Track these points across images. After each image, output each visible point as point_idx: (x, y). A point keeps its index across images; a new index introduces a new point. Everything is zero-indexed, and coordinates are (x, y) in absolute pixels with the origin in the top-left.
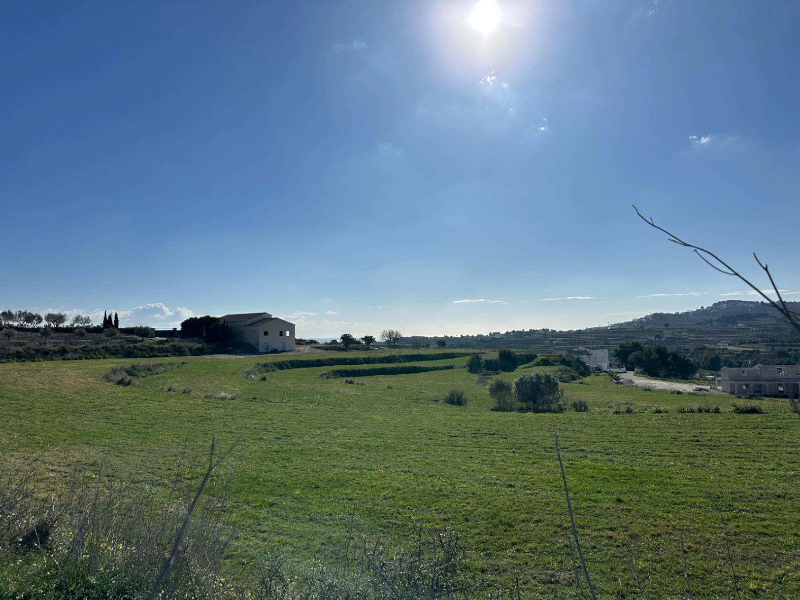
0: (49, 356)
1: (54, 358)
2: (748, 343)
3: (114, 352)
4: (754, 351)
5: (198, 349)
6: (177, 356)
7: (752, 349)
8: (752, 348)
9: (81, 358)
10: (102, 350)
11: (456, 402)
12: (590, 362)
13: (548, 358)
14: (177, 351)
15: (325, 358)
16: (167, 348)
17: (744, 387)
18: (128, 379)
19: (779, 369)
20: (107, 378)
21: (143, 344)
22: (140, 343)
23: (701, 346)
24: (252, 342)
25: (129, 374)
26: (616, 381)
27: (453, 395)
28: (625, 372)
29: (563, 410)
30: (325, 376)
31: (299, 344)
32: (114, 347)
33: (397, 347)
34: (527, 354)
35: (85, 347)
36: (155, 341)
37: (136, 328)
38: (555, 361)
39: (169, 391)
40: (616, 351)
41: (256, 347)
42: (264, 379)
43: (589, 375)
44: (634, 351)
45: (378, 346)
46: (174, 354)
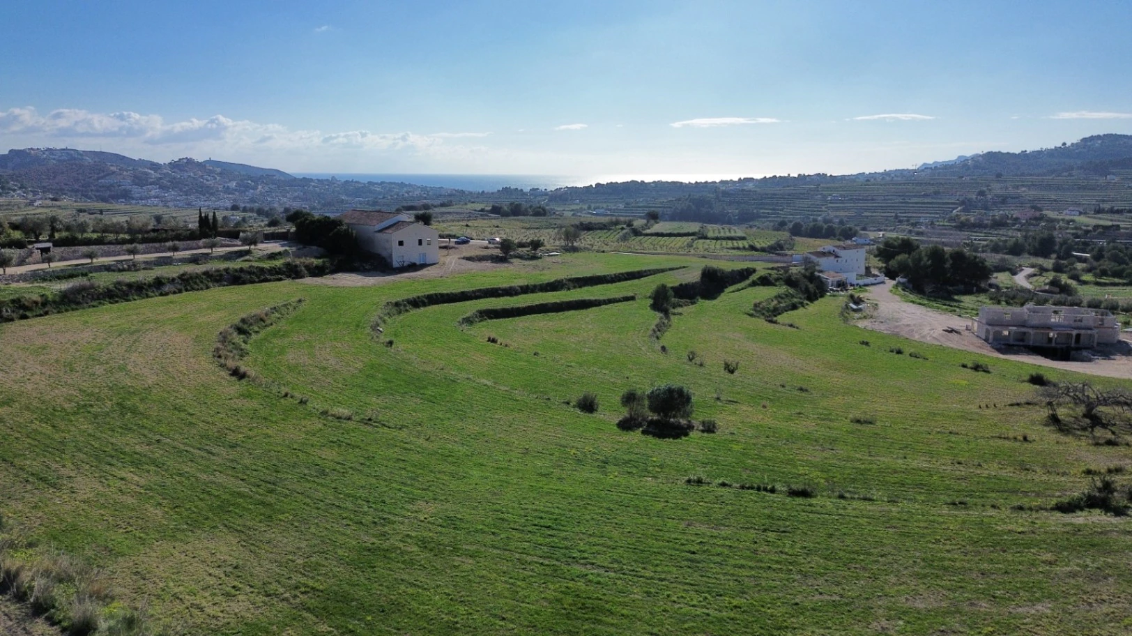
0: (144, 291)
1: (151, 294)
2: (1107, 213)
3: (218, 278)
4: (1113, 226)
5: (317, 267)
6: (293, 278)
7: (1110, 223)
9: (180, 291)
10: (204, 277)
11: (588, 406)
12: (832, 273)
13: (770, 275)
14: (292, 272)
15: (471, 289)
16: (279, 268)
17: (1006, 333)
18: (243, 369)
19: (1056, 312)
20: (220, 357)
21: (251, 258)
22: (247, 257)
23: (1038, 214)
24: (384, 254)
25: (241, 331)
26: (854, 307)
27: (585, 398)
28: (883, 282)
29: (691, 427)
30: (468, 321)
31: (445, 247)
32: (218, 271)
33: (575, 250)
34: (742, 270)
35: (183, 275)
36: (265, 253)
37: (241, 234)
38: (777, 280)
39: (286, 395)
40: (878, 249)
41: (389, 260)
42: (391, 343)
43: (822, 296)
44: (898, 253)
45: (548, 251)
46: (289, 277)
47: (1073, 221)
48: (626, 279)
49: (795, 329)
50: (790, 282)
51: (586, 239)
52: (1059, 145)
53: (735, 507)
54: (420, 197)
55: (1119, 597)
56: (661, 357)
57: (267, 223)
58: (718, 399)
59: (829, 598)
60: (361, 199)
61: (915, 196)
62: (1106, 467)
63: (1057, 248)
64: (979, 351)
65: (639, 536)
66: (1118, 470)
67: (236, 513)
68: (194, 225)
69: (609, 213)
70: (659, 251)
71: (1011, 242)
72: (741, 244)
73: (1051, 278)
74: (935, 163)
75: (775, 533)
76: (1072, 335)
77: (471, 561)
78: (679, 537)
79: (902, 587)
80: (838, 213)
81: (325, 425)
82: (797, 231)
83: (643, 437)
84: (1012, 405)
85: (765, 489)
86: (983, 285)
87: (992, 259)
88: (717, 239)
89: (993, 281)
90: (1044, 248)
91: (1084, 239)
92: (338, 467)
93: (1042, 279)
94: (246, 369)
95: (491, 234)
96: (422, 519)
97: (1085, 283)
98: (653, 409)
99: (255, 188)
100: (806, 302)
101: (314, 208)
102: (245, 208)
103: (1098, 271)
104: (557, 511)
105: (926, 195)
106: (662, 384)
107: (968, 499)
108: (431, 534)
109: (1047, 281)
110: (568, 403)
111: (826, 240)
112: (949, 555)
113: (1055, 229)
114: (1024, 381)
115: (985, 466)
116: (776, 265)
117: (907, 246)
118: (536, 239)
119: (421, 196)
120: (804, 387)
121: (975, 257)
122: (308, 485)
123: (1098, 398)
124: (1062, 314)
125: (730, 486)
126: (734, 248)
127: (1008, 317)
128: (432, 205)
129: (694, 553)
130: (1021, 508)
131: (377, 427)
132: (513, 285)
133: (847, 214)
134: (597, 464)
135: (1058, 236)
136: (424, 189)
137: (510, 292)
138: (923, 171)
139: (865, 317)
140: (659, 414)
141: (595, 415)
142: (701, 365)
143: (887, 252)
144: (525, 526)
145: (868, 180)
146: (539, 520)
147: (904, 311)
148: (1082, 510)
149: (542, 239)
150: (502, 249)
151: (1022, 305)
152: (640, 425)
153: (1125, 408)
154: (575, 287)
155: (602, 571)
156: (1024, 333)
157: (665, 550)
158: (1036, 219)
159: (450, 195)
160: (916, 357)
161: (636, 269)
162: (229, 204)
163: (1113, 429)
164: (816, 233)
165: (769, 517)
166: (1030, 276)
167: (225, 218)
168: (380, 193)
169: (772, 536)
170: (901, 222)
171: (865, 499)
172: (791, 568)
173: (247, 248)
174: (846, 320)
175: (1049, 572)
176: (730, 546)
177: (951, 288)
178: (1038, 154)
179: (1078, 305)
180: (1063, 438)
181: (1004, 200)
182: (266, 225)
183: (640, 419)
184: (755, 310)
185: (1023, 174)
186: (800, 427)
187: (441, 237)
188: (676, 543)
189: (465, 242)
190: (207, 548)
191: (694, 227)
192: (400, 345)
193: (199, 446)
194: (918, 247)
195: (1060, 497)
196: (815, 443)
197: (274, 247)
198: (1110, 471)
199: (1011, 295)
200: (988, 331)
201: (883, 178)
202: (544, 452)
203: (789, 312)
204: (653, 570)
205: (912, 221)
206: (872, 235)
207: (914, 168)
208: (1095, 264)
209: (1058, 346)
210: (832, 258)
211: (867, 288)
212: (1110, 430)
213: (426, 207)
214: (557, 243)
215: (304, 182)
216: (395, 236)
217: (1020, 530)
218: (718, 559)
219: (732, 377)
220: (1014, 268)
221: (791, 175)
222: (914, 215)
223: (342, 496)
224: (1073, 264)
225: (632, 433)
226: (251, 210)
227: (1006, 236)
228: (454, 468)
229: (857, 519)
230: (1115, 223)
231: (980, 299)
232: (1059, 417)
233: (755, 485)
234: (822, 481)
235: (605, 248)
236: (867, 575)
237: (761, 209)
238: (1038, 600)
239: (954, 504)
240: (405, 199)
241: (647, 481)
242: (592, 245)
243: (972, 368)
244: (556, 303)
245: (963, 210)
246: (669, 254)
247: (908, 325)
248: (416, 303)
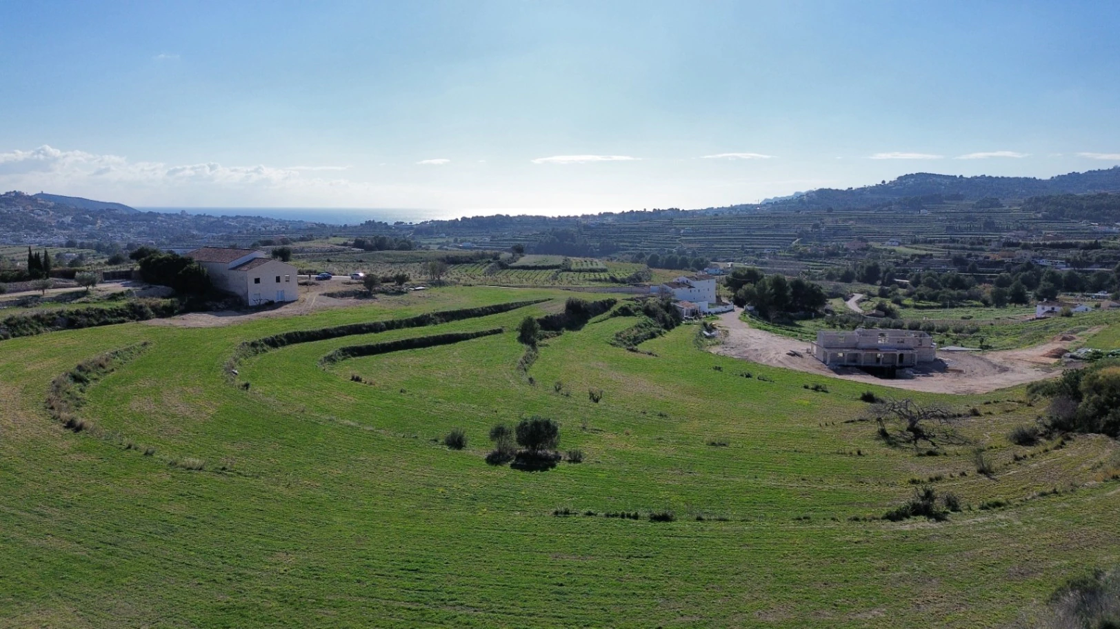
2: (922, 243)
3: (50, 322)
4: (927, 255)
5: (165, 308)
6: (138, 320)
7: (924, 252)
8: (926, 250)
9: (6, 338)
10: (34, 321)
11: (456, 442)
12: (686, 303)
13: (630, 305)
14: (137, 313)
15: (333, 327)
16: (121, 310)
17: (841, 355)
18: (79, 421)
19: (882, 335)
20: (52, 408)
21: (89, 300)
22: (84, 299)
23: (864, 245)
24: (239, 292)
25: (77, 379)
26: (707, 334)
27: (454, 435)
28: (733, 310)
29: (558, 458)
30: (331, 359)
31: (305, 284)
32: (51, 314)
33: (441, 284)
34: (604, 301)
35: (10, 319)
36: (105, 293)
37: (77, 274)
38: (636, 310)
39: (129, 447)
40: (727, 279)
41: (244, 298)
42: (247, 386)
43: (678, 325)
44: (745, 283)
45: (414, 286)
46: (132, 318)
47: (894, 251)
48: (492, 313)
49: (655, 357)
50: (648, 312)
51: (453, 273)
52: (880, 182)
53: (601, 536)
54: (278, 232)
55: (942, 597)
56: (528, 388)
57: (107, 260)
58: (584, 428)
59: (689, 619)
60: (214, 234)
61: (759, 229)
62: (928, 476)
63: (881, 275)
64: (818, 372)
65: (508, 572)
66: (938, 479)
67: (71, 580)
68: (23, 265)
69: (475, 246)
70: (525, 283)
71: (842, 272)
72: (602, 276)
73: (877, 303)
74: (775, 198)
75: (638, 559)
76: (895, 355)
77: (335, 612)
78: (547, 570)
79: (755, 603)
80: (690, 246)
81: (173, 477)
82: (653, 263)
83: (512, 471)
84: (847, 422)
85: (629, 516)
86: (820, 311)
87: (827, 286)
88: (580, 271)
89: (828, 307)
90: (871, 275)
91: (903, 265)
92: (189, 522)
93: (870, 304)
94: (84, 420)
95: (355, 269)
96: (282, 571)
97: (906, 306)
98: (521, 441)
99: (94, 224)
100: (663, 330)
101: (162, 244)
102: (82, 244)
103: (916, 295)
104: (424, 553)
105: (768, 228)
106: (528, 416)
107: (811, 513)
108: (291, 587)
109: (875, 305)
110: (436, 441)
111: (680, 271)
112: (796, 569)
113: (879, 258)
114: (858, 399)
115: (826, 481)
116: (635, 296)
117: (752, 276)
118: (401, 273)
119: (279, 230)
120: (663, 413)
121: (813, 285)
122: (154, 544)
123: (919, 413)
124: (887, 335)
125: (596, 515)
126: (596, 280)
127: (842, 341)
128: (292, 240)
129: (561, 585)
130: (856, 519)
131: (232, 476)
132: (377, 321)
133: (699, 246)
134: (466, 501)
135: (882, 265)
136: (282, 222)
137: (374, 328)
138: (765, 205)
139: (717, 344)
140: (527, 447)
141: (463, 451)
142: (567, 395)
143: (735, 282)
144: (392, 571)
145: (716, 215)
146: (406, 564)
147: (752, 337)
148: (908, 517)
149: (407, 273)
150: (365, 284)
151: (854, 328)
152: (508, 459)
153: (943, 420)
154: (442, 322)
155: (471, 611)
156: (856, 355)
157: (533, 584)
158: (863, 249)
159: (311, 229)
160: (764, 380)
161: (503, 303)
162: (63, 240)
163: (933, 440)
164: (671, 265)
165: (633, 543)
166: (859, 302)
167: (58, 256)
168: (235, 227)
169: (636, 562)
170: (747, 252)
171: (721, 520)
172: (654, 592)
173: (84, 288)
174: (700, 347)
175: (883, 578)
176: (597, 575)
177: (792, 314)
178: (862, 191)
179: (900, 327)
180: (892, 451)
181: (835, 232)
182: (107, 263)
183: (508, 453)
184: (617, 340)
185: (849, 209)
186: (660, 452)
187: (300, 273)
188: (545, 577)
189: (328, 278)
190: (38, 621)
191: (558, 260)
192: (258, 389)
193: (28, 508)
194: (762, 277)
195: (889, 506)
196: (674, 468)
197: (116, 287)
198: (931, 480)
199: (844, 318)
200: (825, 354)
201: (730, 213)
202: (411, 492)
203: (648, 341)
204: (522, 606)
205: (758, 252)
206: (722, 265)
207: (756, 203)
208: (914, 289)
209: (886, 366)
210: (686, 289)
211: (719, 316)
212: (930, 441)
213: (285, 242)
214: (423, 277)
215: (149, 217)
216: (251, 274)
217: (856, 540)
218: (587, 589)
219: (596, 405)
220: (846, 294)
221: (647, 210)
222: (759, 246)
223: (192, 553)
224: (894, 289)
225: (500, 467)
226: (90, 246)
227: (838, 265)
228: (315, 515)
229: (714, 540)
230: (929, 252)
231: (818, 323)
232: (888, 432)
233: (620, 513)
234: (682, 504)
235: (472, 282)
236: (723, 594)
237: (621, 242)
238: (874, 606)
239: (799, 519)
240: (261, 233)
241: (515, 516)
242: (459, 279)
243: (812, 389)
244: (423, 338)
245: (801, 242)
246: (534, 287)
247: (757, 350)
248: (274, 343)
